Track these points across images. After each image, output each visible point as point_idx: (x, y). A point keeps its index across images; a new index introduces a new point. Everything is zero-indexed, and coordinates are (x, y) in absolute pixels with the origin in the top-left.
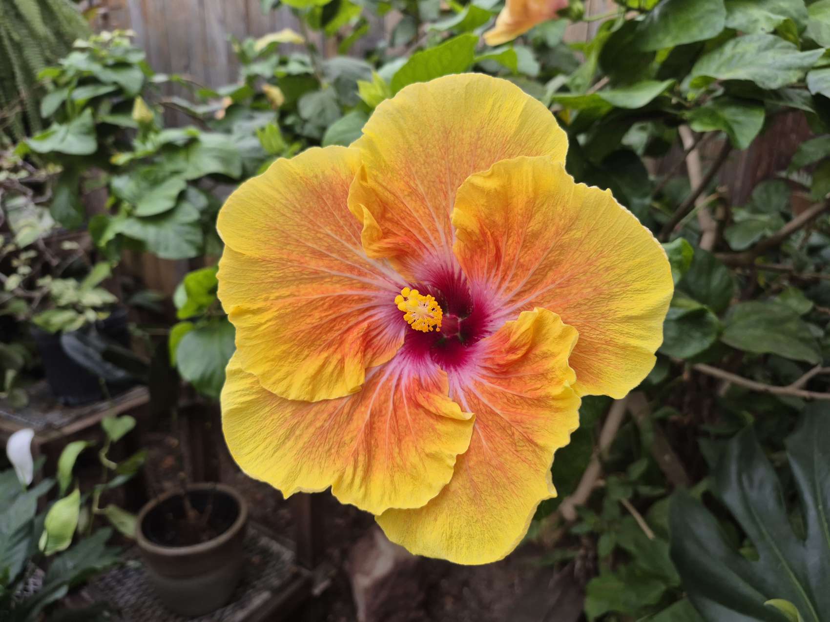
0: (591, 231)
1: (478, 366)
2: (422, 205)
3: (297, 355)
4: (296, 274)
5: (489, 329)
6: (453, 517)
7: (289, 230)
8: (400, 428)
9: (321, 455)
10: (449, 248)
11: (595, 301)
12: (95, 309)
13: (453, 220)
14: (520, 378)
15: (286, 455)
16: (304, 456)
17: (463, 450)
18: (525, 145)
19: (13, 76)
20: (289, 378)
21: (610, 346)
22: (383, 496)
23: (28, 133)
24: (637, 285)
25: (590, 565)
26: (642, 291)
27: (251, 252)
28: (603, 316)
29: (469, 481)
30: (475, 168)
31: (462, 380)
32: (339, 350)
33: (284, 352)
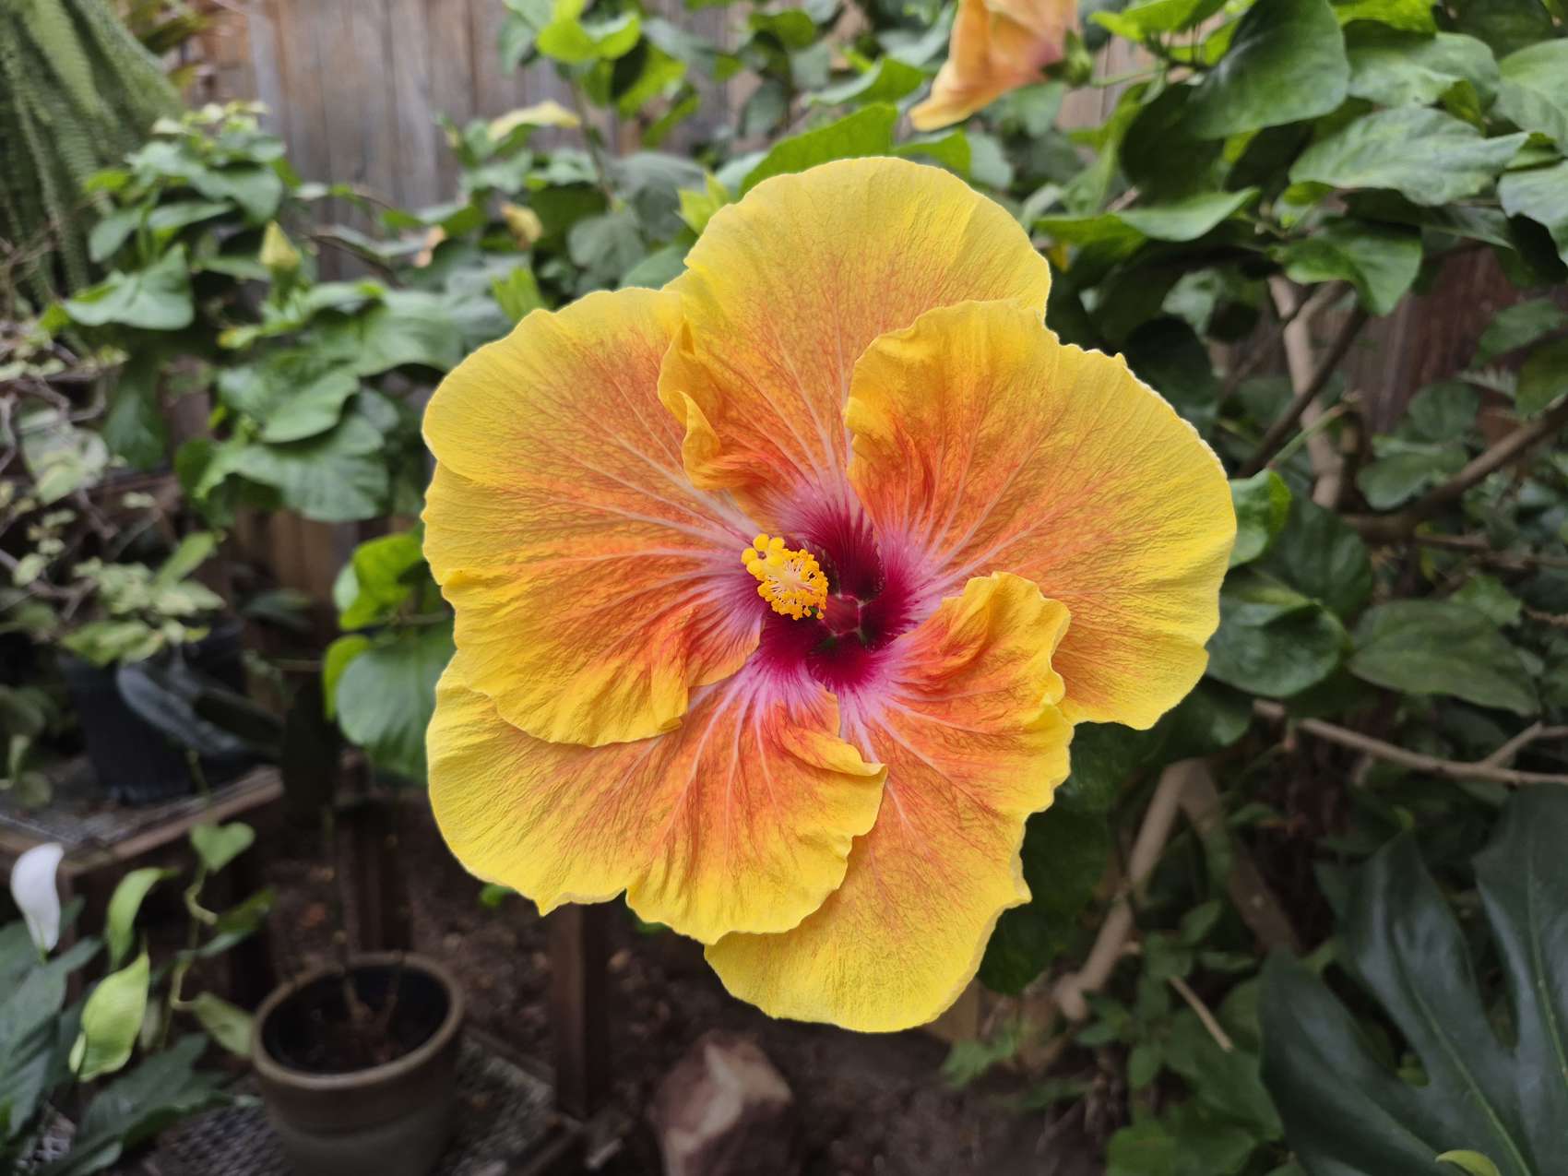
0: (1091, 432)
1: (894, 682)
2: (791, 395)
3: (566, 662)
4: (564, 517)
5: (914, 618)
6: (846, 948)
7: (553, 439)
8: (750, 793)
9: (607, 841)
10: (840, 472)
11: (1100, 555)
12: (183, 619)
13: (846, 418)
14: (967, 700)
15: (544, 841)
16: (577, 844)
17: (864, 828)
18: (974, 284)
19: (37, 188)
20: (551, 703)
21: (1125, 635)
22: (719, 911)
23: (64, 290)
24: (1173, 526)
25: (1113, 1107)
26: (1181, 535)
27: (484, 476)
28: (1114, 583)
29: (875, 883)
30: (887, 325)
31: (863, 708)
32: (641, 655)
33: (542, 657)
